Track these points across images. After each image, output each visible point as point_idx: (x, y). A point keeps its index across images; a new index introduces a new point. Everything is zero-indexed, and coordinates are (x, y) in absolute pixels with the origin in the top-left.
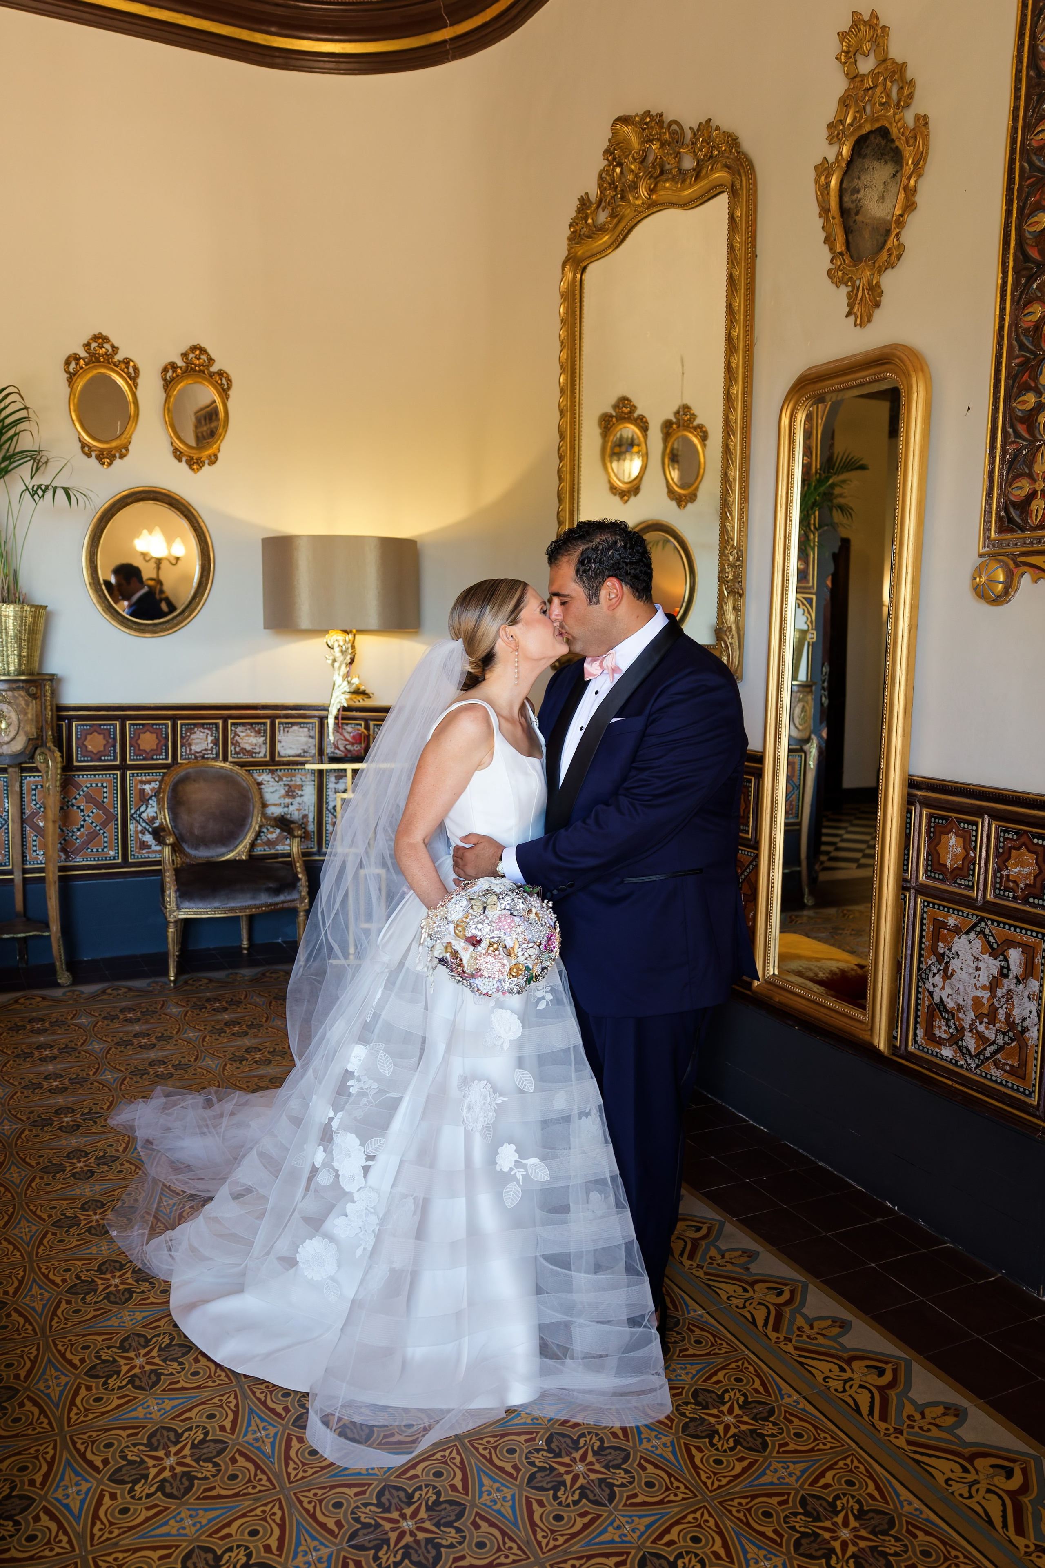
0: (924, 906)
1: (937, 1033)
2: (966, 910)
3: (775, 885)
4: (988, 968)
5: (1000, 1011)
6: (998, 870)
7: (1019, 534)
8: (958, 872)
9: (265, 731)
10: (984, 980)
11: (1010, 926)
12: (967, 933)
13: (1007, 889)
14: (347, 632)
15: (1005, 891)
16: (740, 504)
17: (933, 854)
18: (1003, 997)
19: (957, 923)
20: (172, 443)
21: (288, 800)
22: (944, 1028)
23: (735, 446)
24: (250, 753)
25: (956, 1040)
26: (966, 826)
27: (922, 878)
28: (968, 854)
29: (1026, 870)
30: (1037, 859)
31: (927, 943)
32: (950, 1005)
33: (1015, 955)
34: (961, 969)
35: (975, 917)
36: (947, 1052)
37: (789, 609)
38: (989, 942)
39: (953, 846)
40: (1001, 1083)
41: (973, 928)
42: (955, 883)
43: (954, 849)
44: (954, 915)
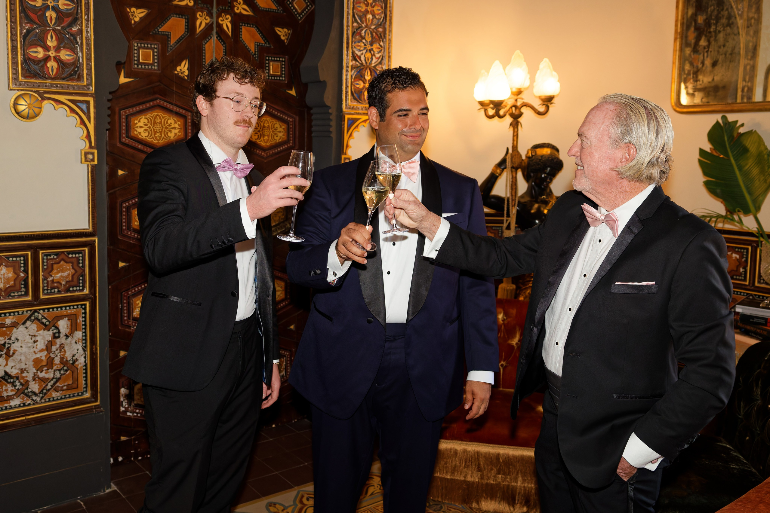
1: (5, 394)
2: (21, 310)
4: (44, 338)
5: (56, 359)
6: (45, 278)
7: (41, 80)
8: (11, 289)
10: (41, 345)
11: (57, 308)
12: (24, 323)
13: (54, 288)
15: (51, 290)
18: (57, 350)
19: (13, 320)
22: (11, 389)
25: (24, 391)
26: (14, 259)
28: (18, 276)
29: (65, 274)
30: (72, 266)
32: (14, 372)
33: (63, 324)
34: (21, 347)
35: (29, 312)
38: (43, 323)
40: (61, 398)
41: (28, 319)
42: (8, 297)
43: (6, 276)
44: (10, 317)
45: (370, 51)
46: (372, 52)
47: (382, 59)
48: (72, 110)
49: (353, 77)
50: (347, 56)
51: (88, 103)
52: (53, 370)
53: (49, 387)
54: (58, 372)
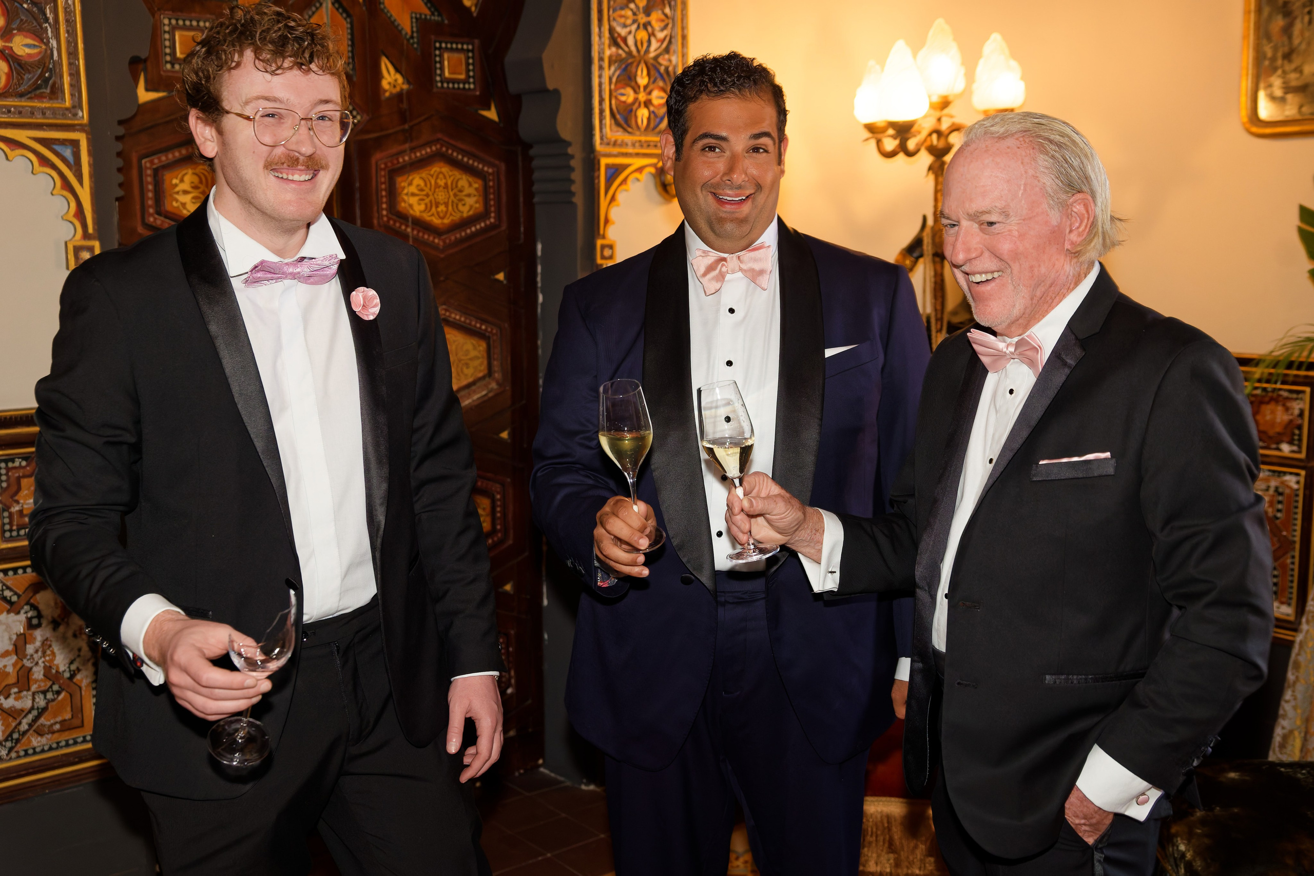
45: (646, 26)
46: (650, 29)
47: (670, 42)
48: (44, 161)
49: (614, 80)
50: (600, 37)
51: (75, 144)
52: (30, 693)
53: (24, 726)
54: (42, 696)
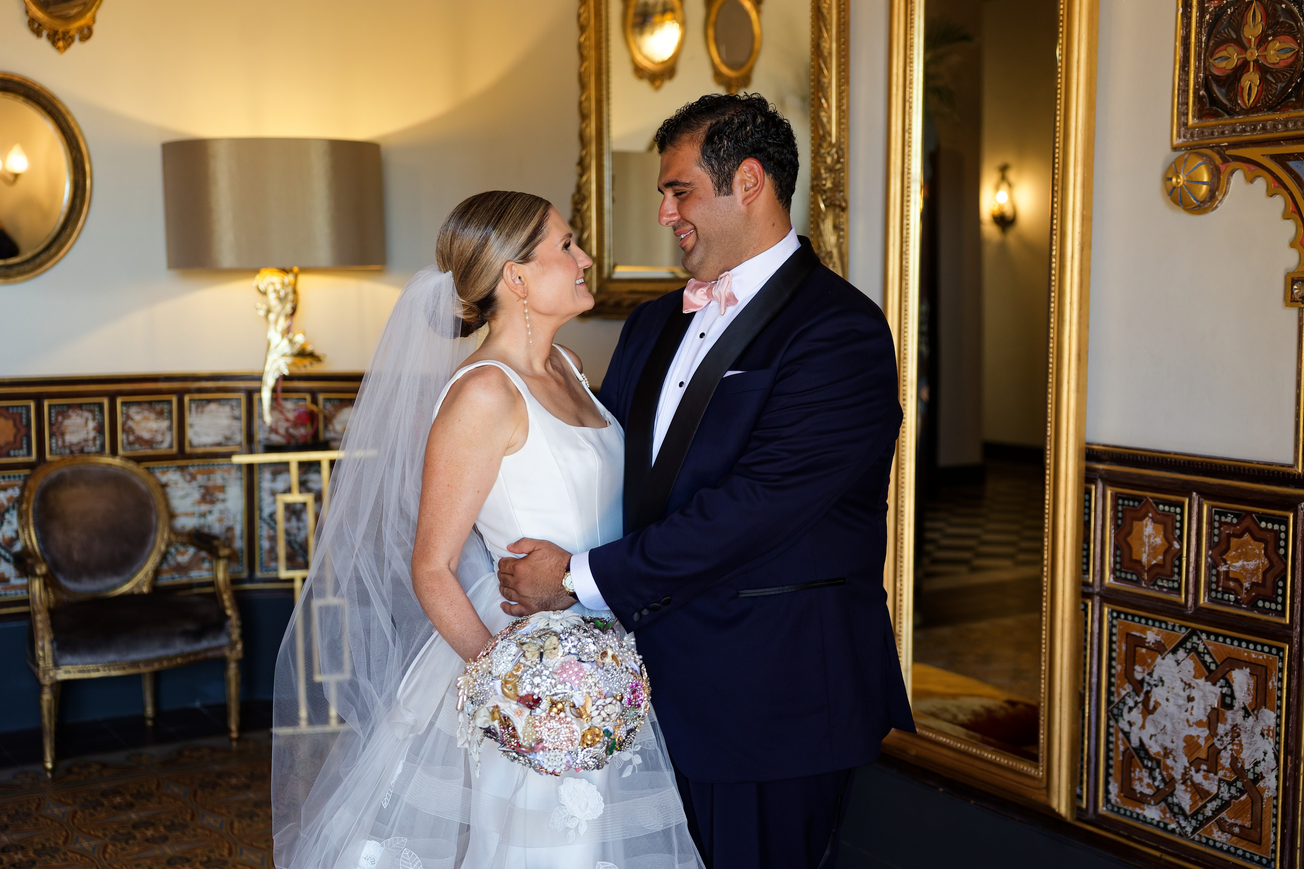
0: (1113, 618)
1: (1138, 787)
2: (1171, 622)
3: (905, 598)
4: (1204, 697)
5: (1223, 753)
6: (1214, 565)
7: (1226, 119)
8: (1158, 570)
9: (170, 412)
10: (1199, 712)
11: (1233, 639)
12: (1174, 651)
13: (1227, 590)
14: (285, 271)
15: (1224, 593)
16: (839, 86)
17: (1123, 548)
18: (1226, 735)
19: (1159, 638)
20: (27, 12)
21: (204, 508)
22: (1147, 780)
23: (830, 8)
24: (150, 443)
25: (1163, 796)
26: (1167, 508)
27: (1109, 579)
28: (1171, 545)
29: (1251, 565)
30: (1266, 549)
31: (1119, 668)
32: (1154, 748)
33: (1241, 679)
34: (1167, 700)
35: (1183, 630)
36: (1152, 813)
37: (912, 227)
38: (1204, 662)
39: (1149, 536)
40: (1228, 851)
41: (1181, 644)
42: (1153, 585)
43: (1152, 540)
44: (1154, 629)
48: (1277, 182)
52: (1216, 777)
53: (1208, 812)
54: (1226, 787)
